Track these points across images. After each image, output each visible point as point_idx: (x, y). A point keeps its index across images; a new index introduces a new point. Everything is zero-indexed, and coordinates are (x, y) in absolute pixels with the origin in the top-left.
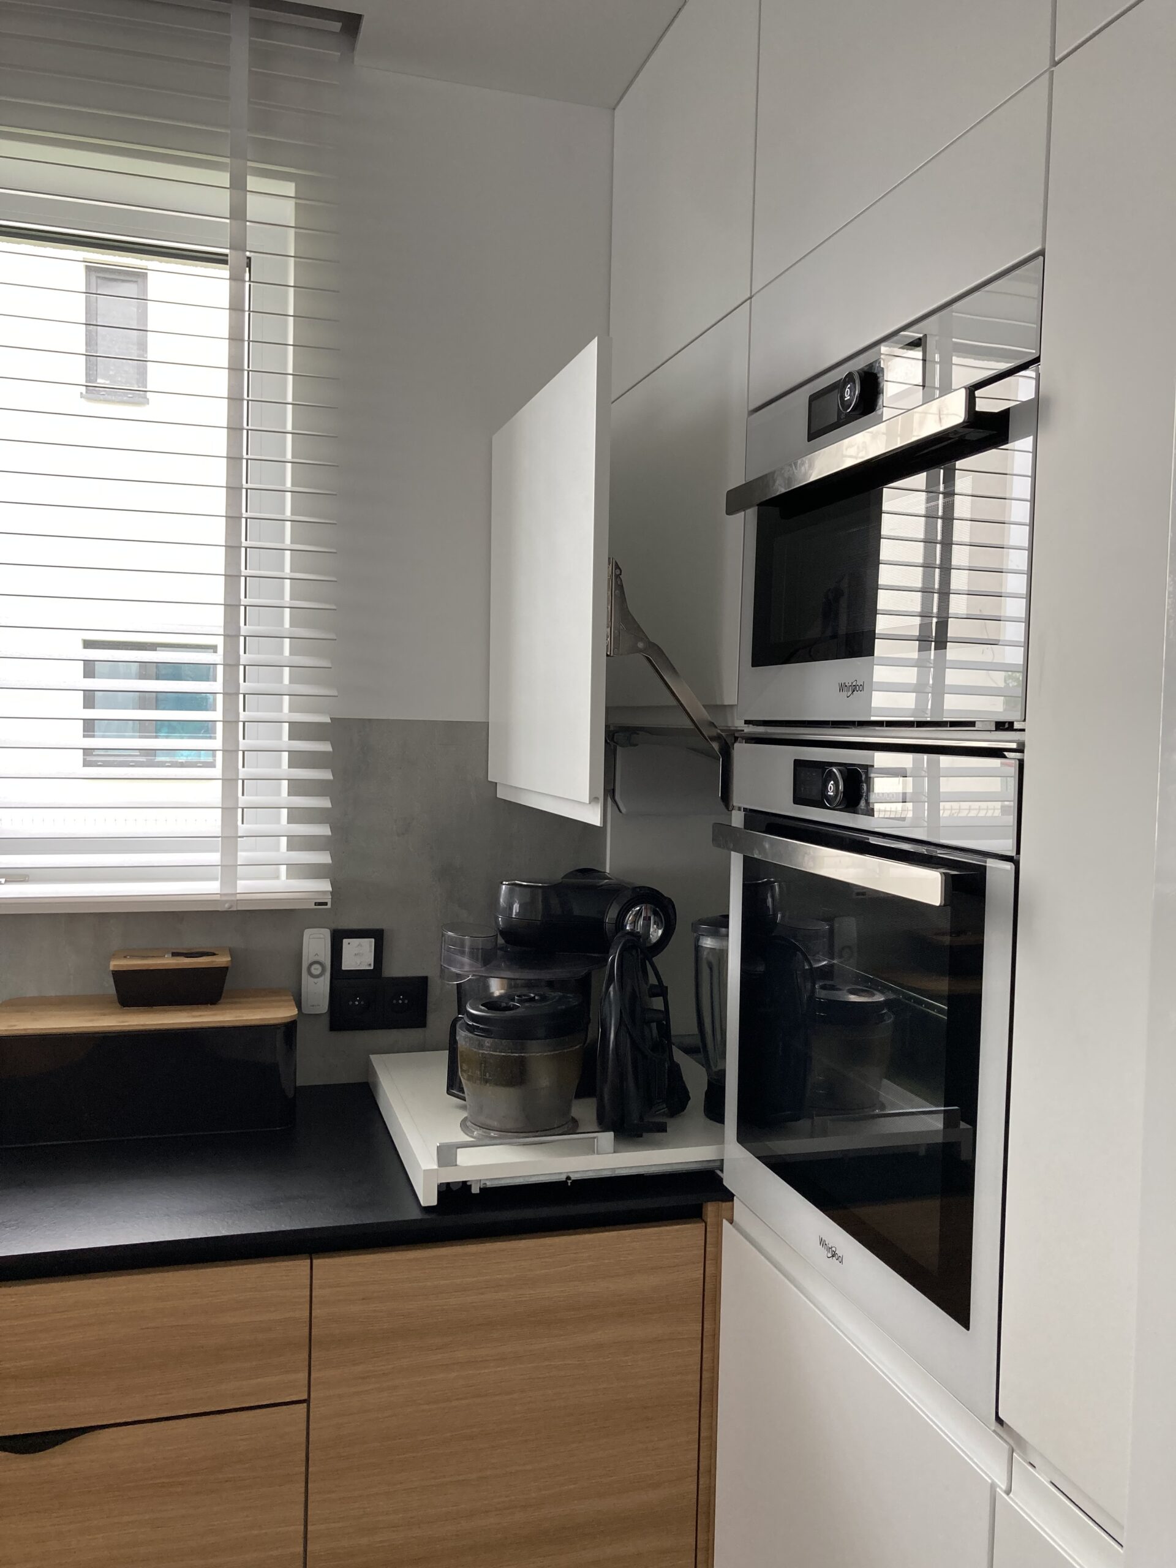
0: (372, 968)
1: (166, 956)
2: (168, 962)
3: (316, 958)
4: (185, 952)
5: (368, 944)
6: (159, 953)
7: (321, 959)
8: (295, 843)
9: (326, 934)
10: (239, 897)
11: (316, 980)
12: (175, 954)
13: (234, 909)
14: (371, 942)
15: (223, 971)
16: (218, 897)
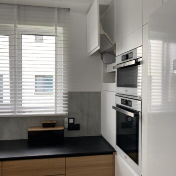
0: (73, 123)
2: (49, 122)
5: (72, 120)
7: (67, 121)
8: (64, 107)
9: (67, 118)
11: (66, 124)
15: (55, 123)
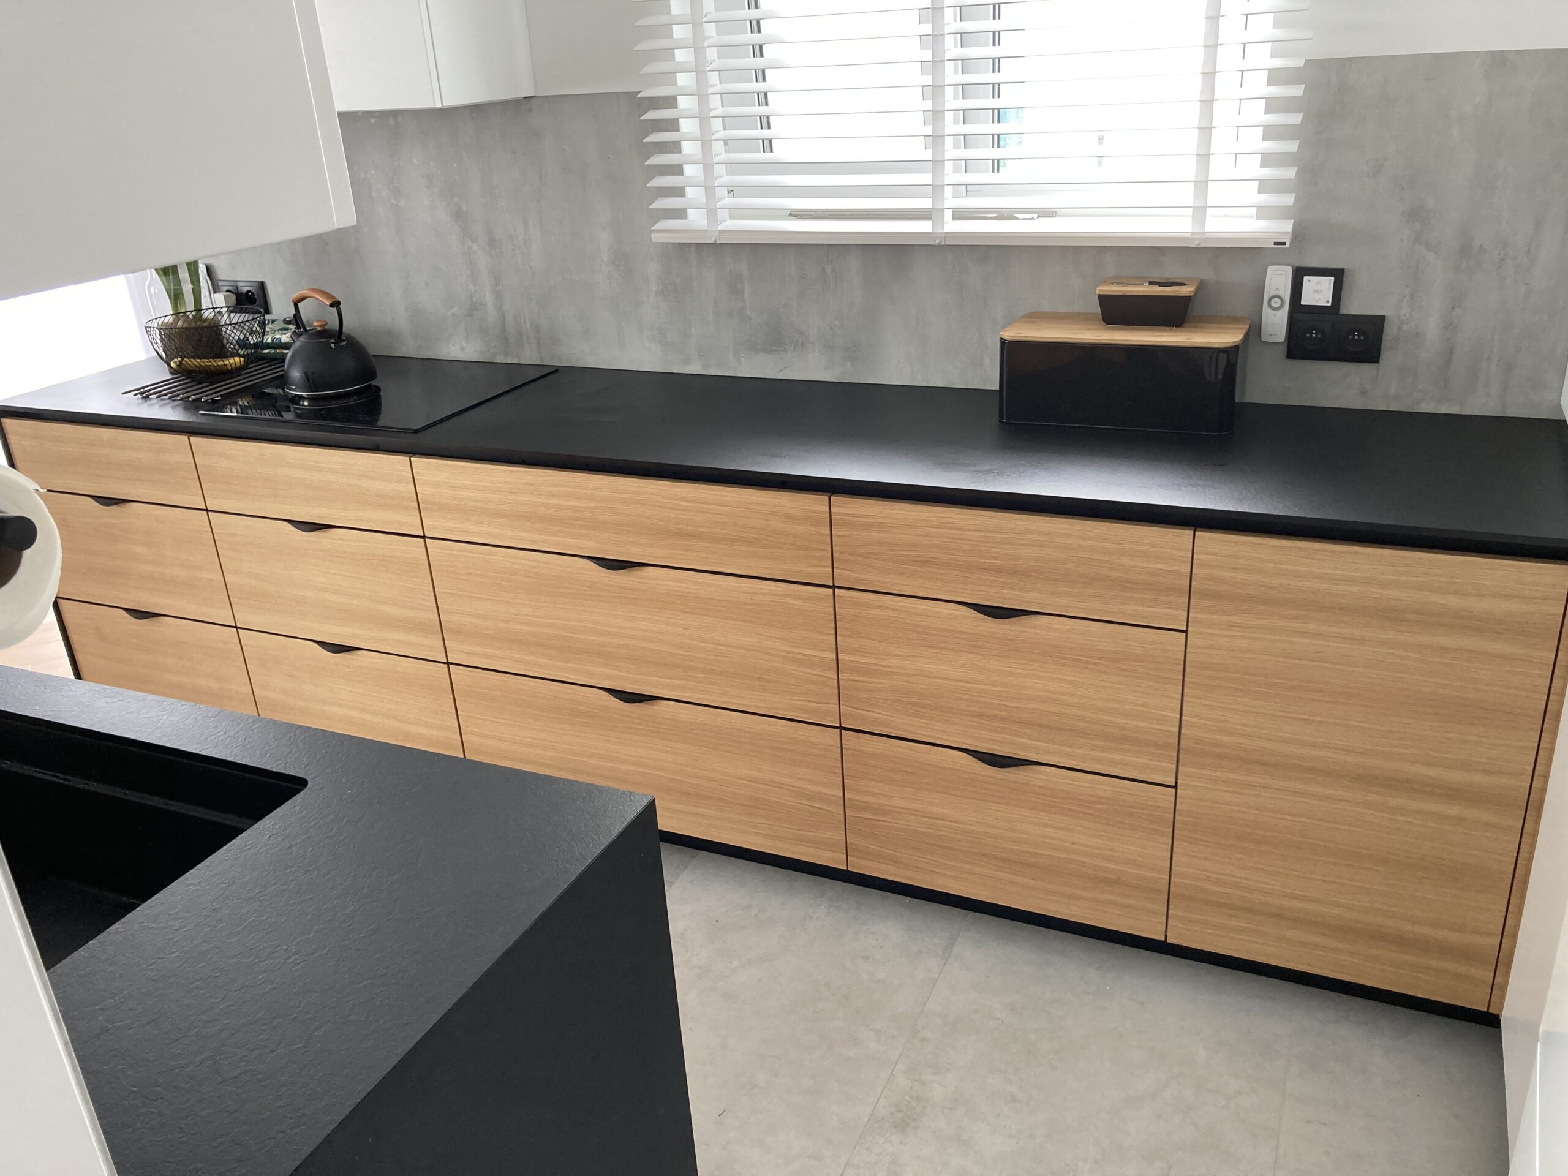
0: (1330, 304)
1: (1144, 284)
2: (1145, 289)
3: (1277, 293)
4: (1158, 281)
5: (1328, 282)
6: (1137, 280)
7: (1281, 294)
8: (1265, 186)
9: (1289, 270)
10: (1206, 235)
11: (1275, 312)
12: (1151, 283)
13: (1203, 245)
14: (1330, 280)
15: (1186, 300)
16: (1189, 235)
